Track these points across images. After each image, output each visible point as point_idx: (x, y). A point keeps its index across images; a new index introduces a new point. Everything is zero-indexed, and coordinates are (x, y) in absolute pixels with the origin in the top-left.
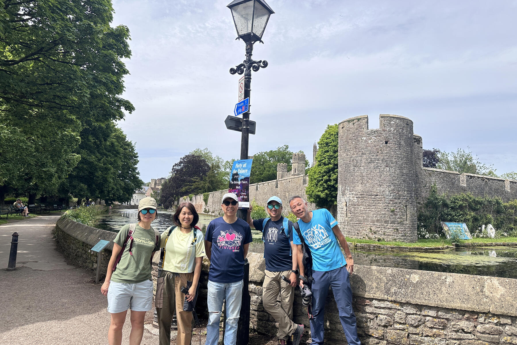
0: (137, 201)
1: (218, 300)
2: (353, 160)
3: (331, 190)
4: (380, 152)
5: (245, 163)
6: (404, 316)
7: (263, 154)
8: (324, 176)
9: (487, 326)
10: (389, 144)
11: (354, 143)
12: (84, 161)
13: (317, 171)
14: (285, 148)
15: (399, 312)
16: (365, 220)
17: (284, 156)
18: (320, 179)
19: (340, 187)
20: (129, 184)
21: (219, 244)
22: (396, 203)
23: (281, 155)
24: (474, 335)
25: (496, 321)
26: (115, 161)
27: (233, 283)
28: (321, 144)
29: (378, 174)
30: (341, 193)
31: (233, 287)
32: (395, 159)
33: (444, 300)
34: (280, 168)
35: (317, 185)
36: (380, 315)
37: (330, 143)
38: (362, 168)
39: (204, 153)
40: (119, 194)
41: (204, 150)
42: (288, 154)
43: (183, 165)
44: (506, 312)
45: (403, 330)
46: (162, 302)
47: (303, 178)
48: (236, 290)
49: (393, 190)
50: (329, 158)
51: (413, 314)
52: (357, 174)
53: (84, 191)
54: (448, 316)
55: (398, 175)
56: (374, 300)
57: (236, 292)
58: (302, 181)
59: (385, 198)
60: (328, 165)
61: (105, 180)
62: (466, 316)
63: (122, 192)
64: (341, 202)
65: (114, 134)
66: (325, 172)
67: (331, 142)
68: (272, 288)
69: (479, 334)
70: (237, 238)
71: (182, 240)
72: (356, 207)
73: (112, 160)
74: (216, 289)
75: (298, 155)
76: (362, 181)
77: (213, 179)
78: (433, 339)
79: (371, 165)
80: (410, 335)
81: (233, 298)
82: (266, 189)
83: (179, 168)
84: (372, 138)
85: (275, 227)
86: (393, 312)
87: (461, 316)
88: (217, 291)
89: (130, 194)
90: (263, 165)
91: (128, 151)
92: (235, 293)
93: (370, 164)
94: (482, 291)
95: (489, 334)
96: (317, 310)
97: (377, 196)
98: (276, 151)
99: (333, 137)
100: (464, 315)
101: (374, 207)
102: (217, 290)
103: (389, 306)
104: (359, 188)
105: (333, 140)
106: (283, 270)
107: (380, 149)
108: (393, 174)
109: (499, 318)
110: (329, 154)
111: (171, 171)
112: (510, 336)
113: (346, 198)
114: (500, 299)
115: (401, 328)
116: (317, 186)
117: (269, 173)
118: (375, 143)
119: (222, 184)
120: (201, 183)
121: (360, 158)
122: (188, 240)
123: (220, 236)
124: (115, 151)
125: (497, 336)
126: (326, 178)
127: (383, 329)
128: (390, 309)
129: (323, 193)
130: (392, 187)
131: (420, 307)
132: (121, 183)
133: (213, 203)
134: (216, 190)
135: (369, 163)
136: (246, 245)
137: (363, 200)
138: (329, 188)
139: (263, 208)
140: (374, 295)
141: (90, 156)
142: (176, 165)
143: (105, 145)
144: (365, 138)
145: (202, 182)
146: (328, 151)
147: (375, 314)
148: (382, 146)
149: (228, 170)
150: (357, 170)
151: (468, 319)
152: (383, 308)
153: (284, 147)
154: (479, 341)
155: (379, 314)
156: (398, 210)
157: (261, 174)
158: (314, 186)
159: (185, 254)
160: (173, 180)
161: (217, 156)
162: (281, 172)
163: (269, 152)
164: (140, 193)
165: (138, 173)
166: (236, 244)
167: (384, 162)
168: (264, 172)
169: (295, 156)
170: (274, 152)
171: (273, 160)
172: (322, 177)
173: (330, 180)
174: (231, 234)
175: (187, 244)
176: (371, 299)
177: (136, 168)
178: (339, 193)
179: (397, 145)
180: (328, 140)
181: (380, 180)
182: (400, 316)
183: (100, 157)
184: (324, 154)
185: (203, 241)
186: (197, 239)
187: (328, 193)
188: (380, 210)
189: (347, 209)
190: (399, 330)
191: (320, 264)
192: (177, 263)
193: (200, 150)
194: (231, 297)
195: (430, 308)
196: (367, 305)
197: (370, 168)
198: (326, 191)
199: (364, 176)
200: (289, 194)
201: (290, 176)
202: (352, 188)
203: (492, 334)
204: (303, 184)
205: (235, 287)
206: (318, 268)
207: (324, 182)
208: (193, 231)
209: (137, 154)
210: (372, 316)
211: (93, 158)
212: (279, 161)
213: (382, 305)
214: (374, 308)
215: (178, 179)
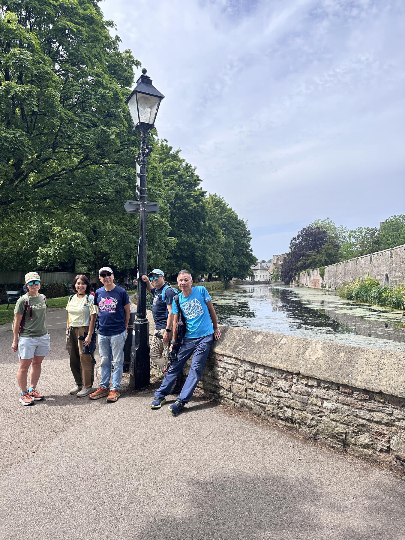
0: (261, 277)
6: (243, 372)
9: (299, 386)
15: (241, 368)
24: (290, 395)
25: (305, 383)
33: (269, 359)
36: (229, 370)
39: (325, 224)
41: (326, 220)
43: (301, 238)
44: (311, 374)
45: (243, 384)
51: (249, 371)
54: (272, 374)
56: (225, 357)
62: (284, 375)
68: (156, 343)
69: (292, 394)
70: (113, 302)
71: (78, 303)
78: (262, 394)
80: (247, 389)
83: (297, 242)
86: (236, 368)
87: (280, 375)
88: (102, 341)
91: (239, 230)
94: (303, 354)
95: (300, 394)
100: (283, 374)
103: (233, 362)
109: (308, 380)
111: (289, 245)
112: (316, 397)
114: (313, 362)
115: (241, 383)
120: (317, 257)
122: (82, 303)
125: (306, 397)
127: (230, 382)
128: (235, 365)
131: (254, 365)
134: (333, 264)
140: (224, 352)
141: (190, 238)
142: (294, 239)
145: (319, 255)
147: (226, 368)
151: (286, 379)
152: (231, 364)
154: (293, 400)
159: (80, 313)
161: (341, 226)
164: (263, 270)
165: (251, 250)
166: (112, 306)
174: (109, 299)
175: (81, 306)
176: (223, 356)
182: (241, 371)
186: (89, 301)
190: (240, 384)
195: (260, 366)
196: (221, 360)
203: (303, 395)
208: (86, 296)
209: (249, 231)
210: (224, 371)
213: (230, 361)
214: (225, 363)
215: (296, 254)
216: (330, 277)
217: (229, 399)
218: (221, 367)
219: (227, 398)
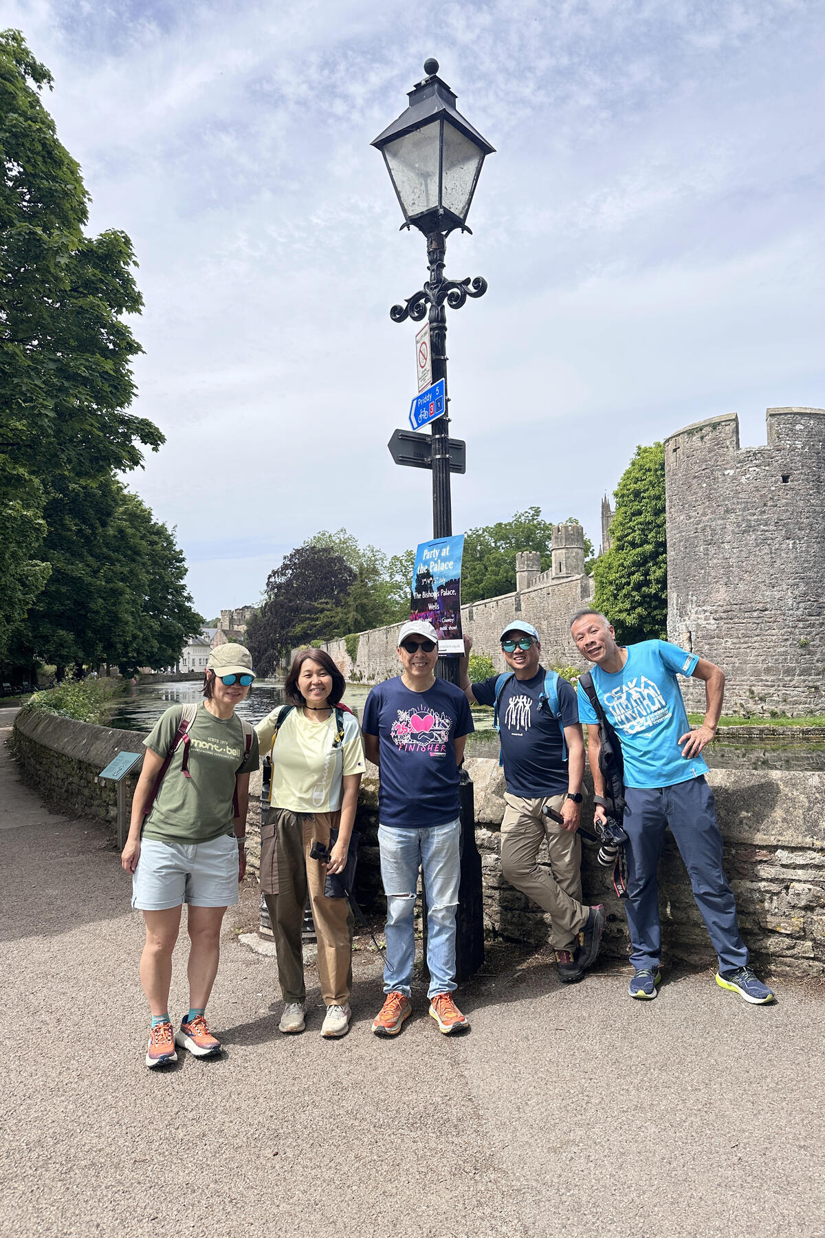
0: (193, 663)
1: (405, 868)
2: (704, 529)
3: (650, 607)
4: (770, 503)
5: (445, 547)
7: (480, 532)
8: (633, 574)
10: (792, 481)
11: (704, 485)
12: (59, 577)
13: (616, 564)
14: (533, 515)
16: (737, 671)
17: (532, 533)
18: (624, 581)
19: (672, 596)
20: (171, 625)
21: (396, 741)
22: (813, 626)
23: (522, 532)
26: (131, 572)
27: (436, 828)
28: (623, 496)
29: (767, 558)
30: (675, 611)
31: (438, 835)
32: (807, 518)
34: (523, 563)
35: (615, 596)
36: (794, 883)
37: (644, 491)
38: (727, 546)
39: (337, 541)
40: (149, 649)
41: (338, 533)
42: (540, 529)
43: (291, 572)
46: (277, 881)
47: (581, 582)
48: (444, 841)
49: (805, 594)
50: (643, 530)
52: (715, 561)
53: (69, 648)
55: (815, 556)
56: (779, 851)
57: (446, 847)
58: (579, 590)
59: (784, 615)
60: (641, 545)
61: (116, 619)
63: (156, 644)
64: (677, 634)
65: (121, 509)
66: (634, 564)
67: (648, 490)
68: (524, 833)
70: (437, 725)
71: (311, 737)
72: (713, 641)
73: (126, 570)
74: (398, 842)
75: (566, 527)
76: (728, 578)
77: (365, 601)
79: (748, 538)
81: (439, 861)
82: (494, 614)
83: (283, 580)
84: (750, 469)
85: (524, 695)
88: (401, 848)
89: (177, 649)
90: (481, 561)
91: (158, 548)
92: (442, 850)
93: (745, 535)
96: (639, 879)
97: (766, 613)
98: (510, 524)
99: (650, 477)
101: (759, 638)
102: (400, 846)
103: (816, 862)
104: (721, 595)
105: (651, 482)
106: (550, 793)
107: (770, 496)
108: (803, 555)
110: (642, 520)
111: (265, 588)
113: (688, 622)
116: (615, 598)
117: (497, 578)
118: (758, 483)
119: (386, 613)
120: (337, 613)
121: (720, 522)
122: (325, 738)
123: (399, 723)
124: (130, 549)
126: (637, 577)
127: (802, 915)
128: (819, 867)
129: (632, 616)
130: (802, 588)
132: (153, 624)
133: (369, 656)
134: (375, 627)
135: (744, 532)
136: (459, 740)
137: (730, 623)
138: (645, 602)
139: (489, 662)
140: (780, 838)
141: (72, 564)
142: (275, 573)
143: (105, 536)
144: (731, 472)
145: (339, 609)
146: (639, 513)
147: (783, 880)
148: (773, 488)
149: (398, 578)
150: (713, 552)
152: (803, 867)
153: (530, 511)
155: (794, 880)
156: (817, 642)
157: (479, 582)
158: (608, 599)
159: (321, 769)
160: (270, 610)
161: (369, 546)
162: (525, 573)
163: (493, 526)
164: (198, 645)
165: (189, 599)
166: (436, 739)
167: (781, 528)
168: (485, 575)
169: (559, 531)
170: (506, 525)
171: (504, 546)
172: (629, 577)
173: (647, 583)
174: (422, 716)
175: (323, 747)
176: (773, 849)
177: (183, 587)
178: (672, 611)
179: (811, 483)
180: (639, 486)
181: (772, 571)
183: (95, 565)
184: (631, 520)
185: (359, 737)
186: (346, 733)
187: (645, 613)
188: (773, 644)
189: (691, 649)
191: (641, 771)
192: (304, 788)
193: (327, 535)
194: (435, 859)
196: (761, 862)
197: (746, 545)
198: (639, 610)
199: (732, 566)
200: (549, 623)
201: (547, 581)
202: (702, 598)
204: (583, 597)
205: (443, 834)
206: (637, 782)
207: (633, 589)
208: (334, 715)
209: (181, 552)
210: (775, 887)
211: (79, 569)
212: (519, 547)
213: (799, 859)
214: (778, 868)
215: (282, 606)
216: (370, 656)
217: (797, 958)
218: (764, 880)
219: (791, 957)
